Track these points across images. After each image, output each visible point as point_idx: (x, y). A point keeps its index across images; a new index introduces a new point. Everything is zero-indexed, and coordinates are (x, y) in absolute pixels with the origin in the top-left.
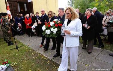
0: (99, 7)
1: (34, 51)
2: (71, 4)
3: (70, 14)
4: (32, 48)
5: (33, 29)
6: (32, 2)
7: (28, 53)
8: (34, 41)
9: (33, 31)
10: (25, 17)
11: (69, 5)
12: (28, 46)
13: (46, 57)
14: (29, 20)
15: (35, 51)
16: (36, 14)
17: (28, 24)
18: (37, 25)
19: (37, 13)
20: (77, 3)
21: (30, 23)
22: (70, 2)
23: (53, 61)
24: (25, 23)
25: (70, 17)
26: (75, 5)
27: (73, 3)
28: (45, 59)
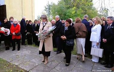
0: (76, 14)
2: (47, 9)
4: (4, 59)
11: (46, 11)
13: (23, 68)
15: (9, 62)
16: (10, 19)
19: (12, 18)
20: (54, 9)
22: (47, 8)
26: (52, 10)
27: (49, 9)
28: (22, 71)
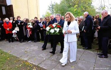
0: (77, 12)
1: (17, 57)
3: (70, 17)
4: (14, 55)
5: (14, 34)
6: (12, 5)
7: (10, 61)
8: (16, 47)
9: (15, 36)
10: (4, 21)
11: (49, 10)
12: (10, 53)
13: (32, 63)
14: (9, 25)
16: (17, 19)
17: (8, 29)
18: (18, 30)
19: (18, 17)
20: (57, 8)
21: (11, 28)
23: (39, 67)
24: (4, 27)
25: (70, 19)
28: (30, 66)
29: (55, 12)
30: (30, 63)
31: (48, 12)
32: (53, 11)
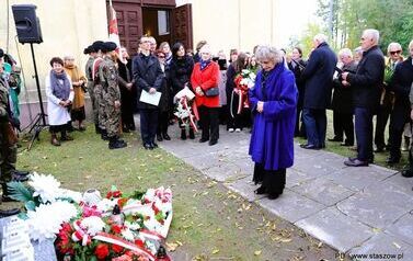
1: (194, 169)
2: (327, 10)
4: (186, 162)
6: (190, 5)
7: (176, 176)
11: (320, 15)
13: (237, 191)
15: (199, 172)
20: (355, 6)
22: (326, 4)
23: (259, 206)
28: (232, 198)
29: (343, 23)
30: (233, 192)
31: (313, 24)
32: (335, 18)
